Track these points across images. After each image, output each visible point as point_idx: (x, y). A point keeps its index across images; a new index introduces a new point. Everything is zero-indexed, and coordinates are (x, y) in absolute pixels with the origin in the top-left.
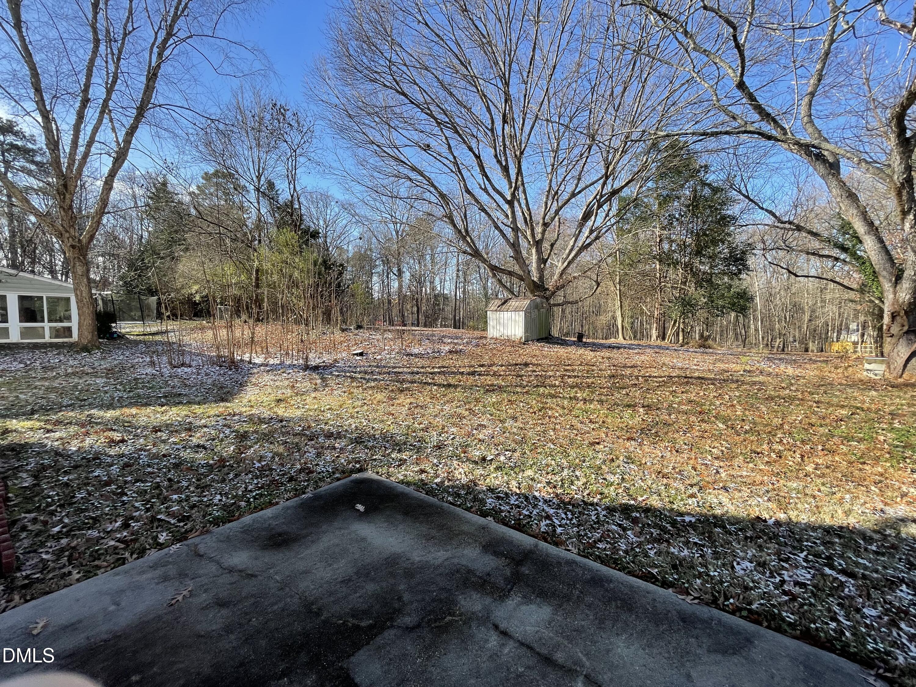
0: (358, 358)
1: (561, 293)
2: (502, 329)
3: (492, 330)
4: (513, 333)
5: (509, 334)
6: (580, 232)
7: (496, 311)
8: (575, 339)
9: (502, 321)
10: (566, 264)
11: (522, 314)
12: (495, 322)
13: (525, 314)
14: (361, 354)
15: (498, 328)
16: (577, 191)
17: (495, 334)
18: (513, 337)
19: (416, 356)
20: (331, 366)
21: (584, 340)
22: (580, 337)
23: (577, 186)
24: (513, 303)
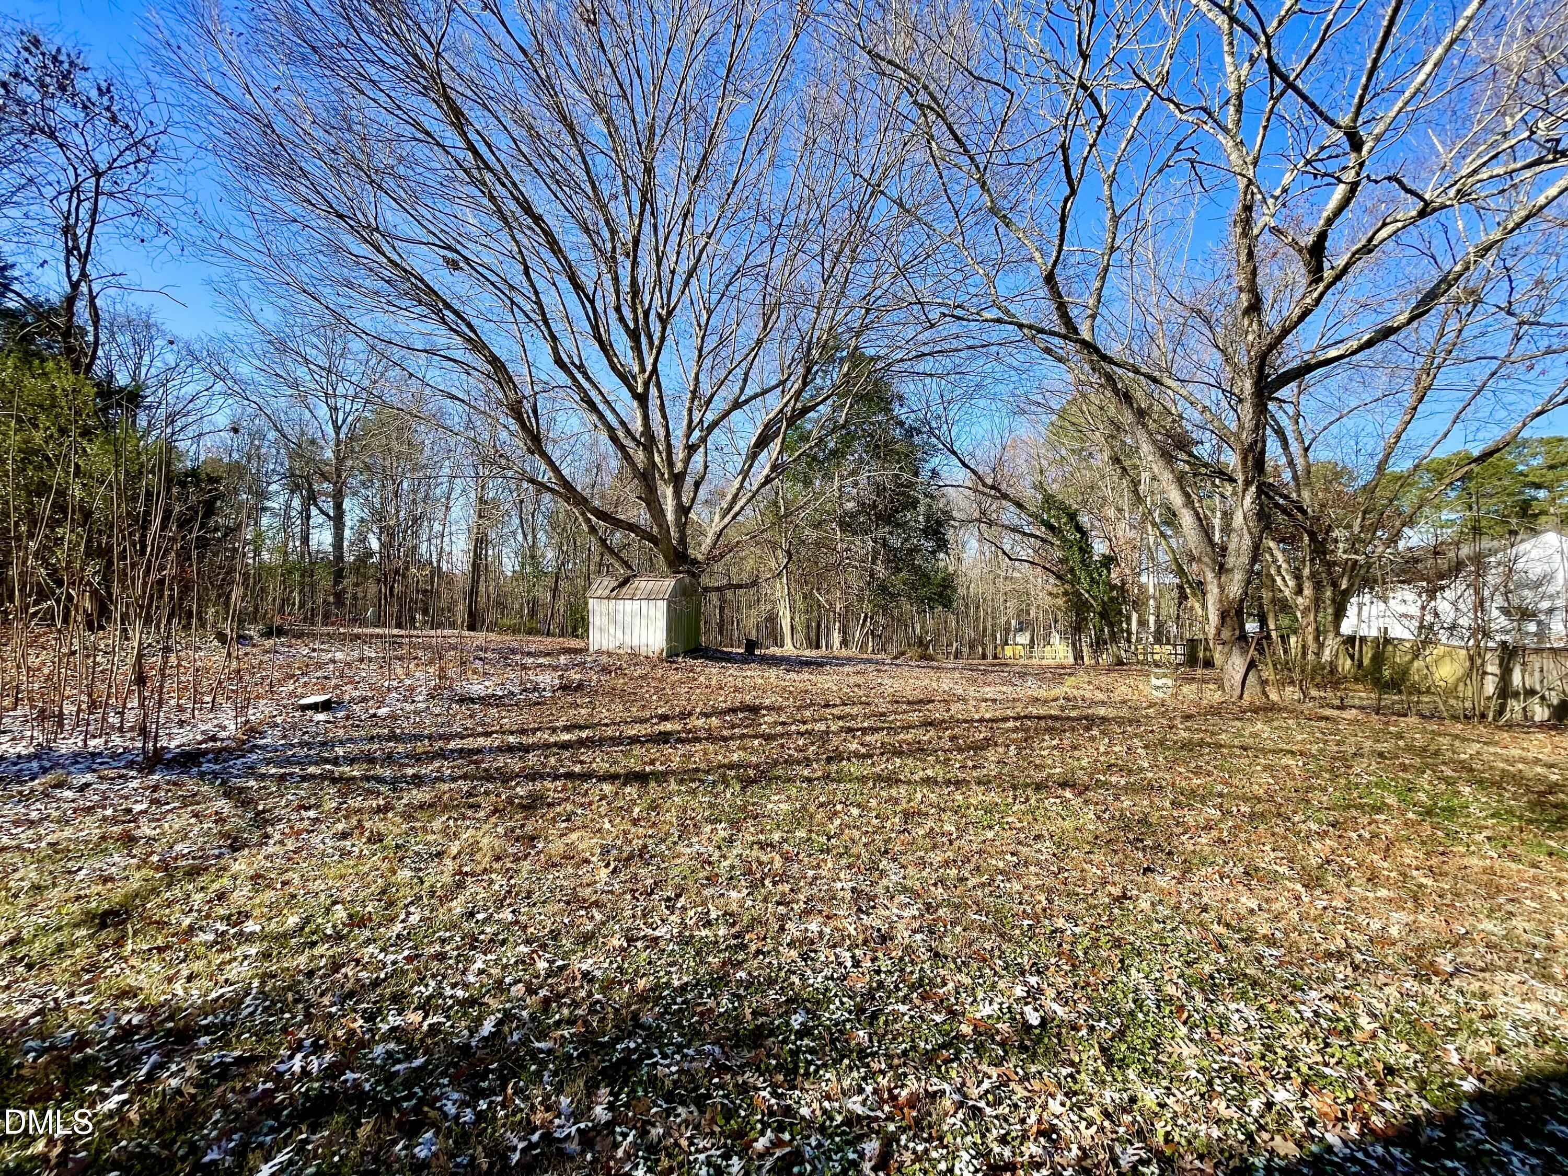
0: (321, 717)
1: (719, 567)
2: (619, 634)
3: (597, 636)
4: (643, 641)
5: (636, 642)
6: (751, 466)
7: (608, 598)
8: (742, 651)
9: (620, 617)
10: (729, 517)
11: (663, 605)
12: (605, 619)
13: (669, 606)
14: (326, 706)
15: (612, 631)
16: (743, 398)
17: (604, 643)
18: (643, 649)
19: (484, 701)
20: (241, 748)
21: (757, 652)
22: (751, 645)
23: (742, 390)
24: (642, 584)
